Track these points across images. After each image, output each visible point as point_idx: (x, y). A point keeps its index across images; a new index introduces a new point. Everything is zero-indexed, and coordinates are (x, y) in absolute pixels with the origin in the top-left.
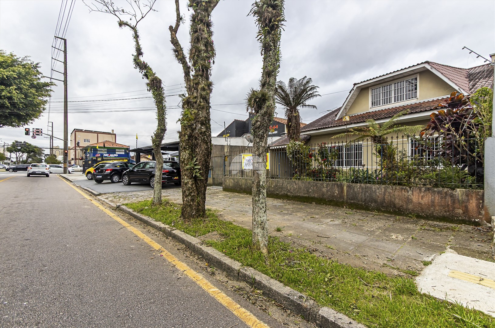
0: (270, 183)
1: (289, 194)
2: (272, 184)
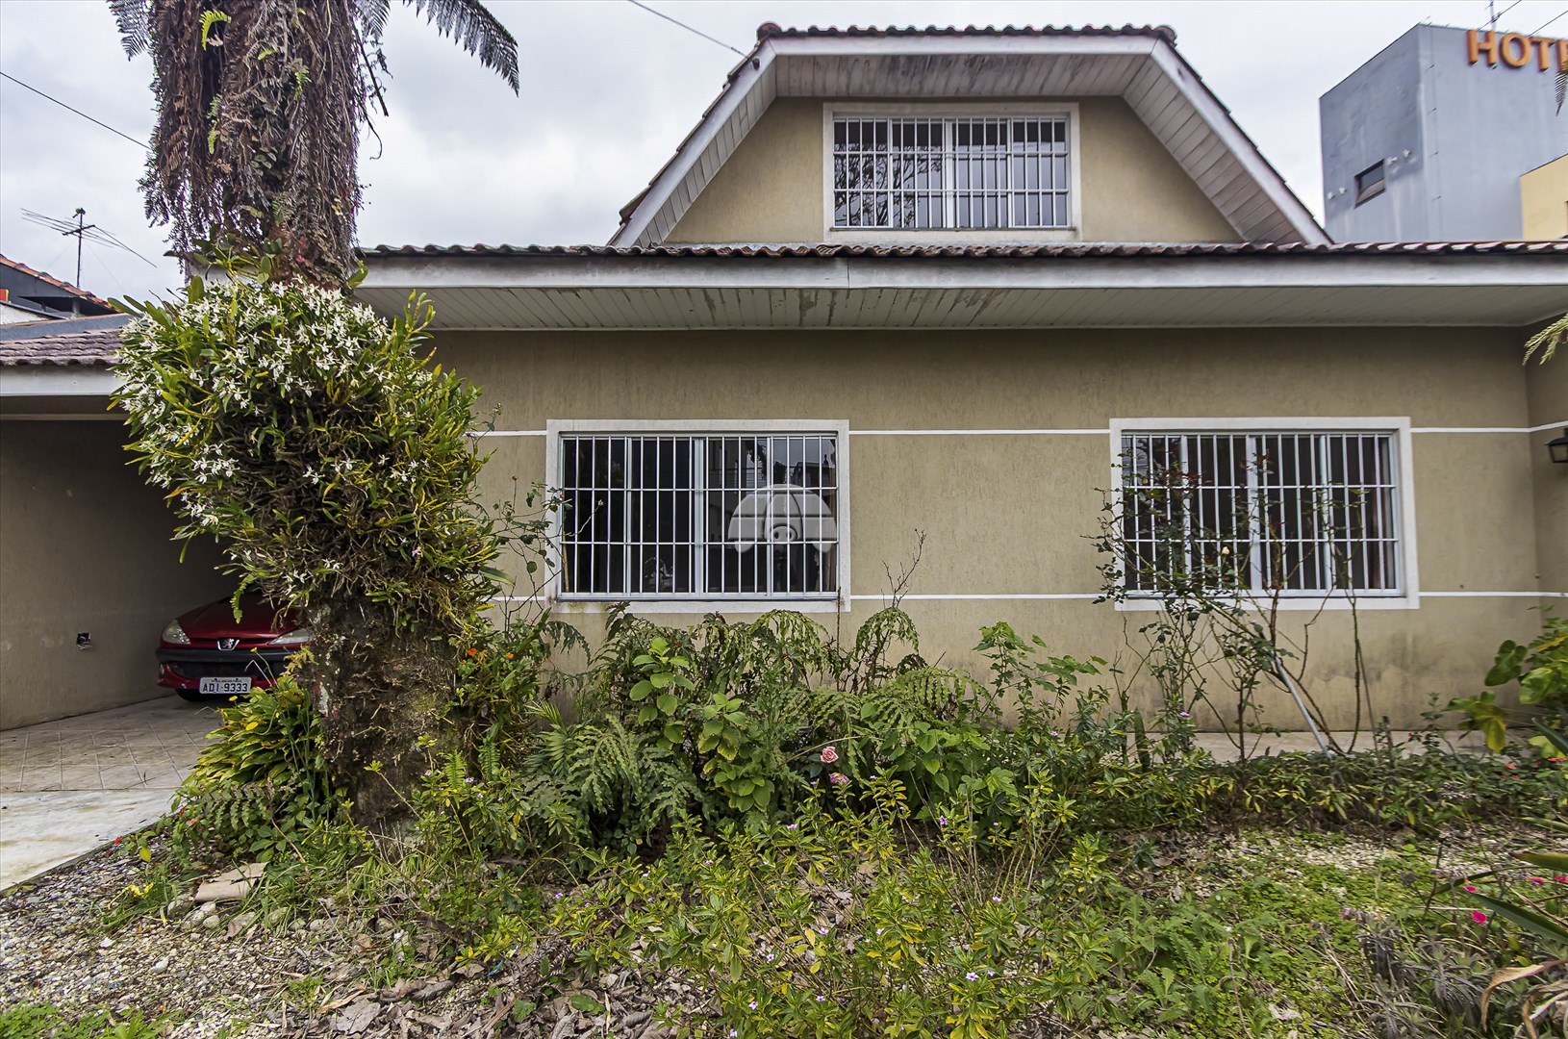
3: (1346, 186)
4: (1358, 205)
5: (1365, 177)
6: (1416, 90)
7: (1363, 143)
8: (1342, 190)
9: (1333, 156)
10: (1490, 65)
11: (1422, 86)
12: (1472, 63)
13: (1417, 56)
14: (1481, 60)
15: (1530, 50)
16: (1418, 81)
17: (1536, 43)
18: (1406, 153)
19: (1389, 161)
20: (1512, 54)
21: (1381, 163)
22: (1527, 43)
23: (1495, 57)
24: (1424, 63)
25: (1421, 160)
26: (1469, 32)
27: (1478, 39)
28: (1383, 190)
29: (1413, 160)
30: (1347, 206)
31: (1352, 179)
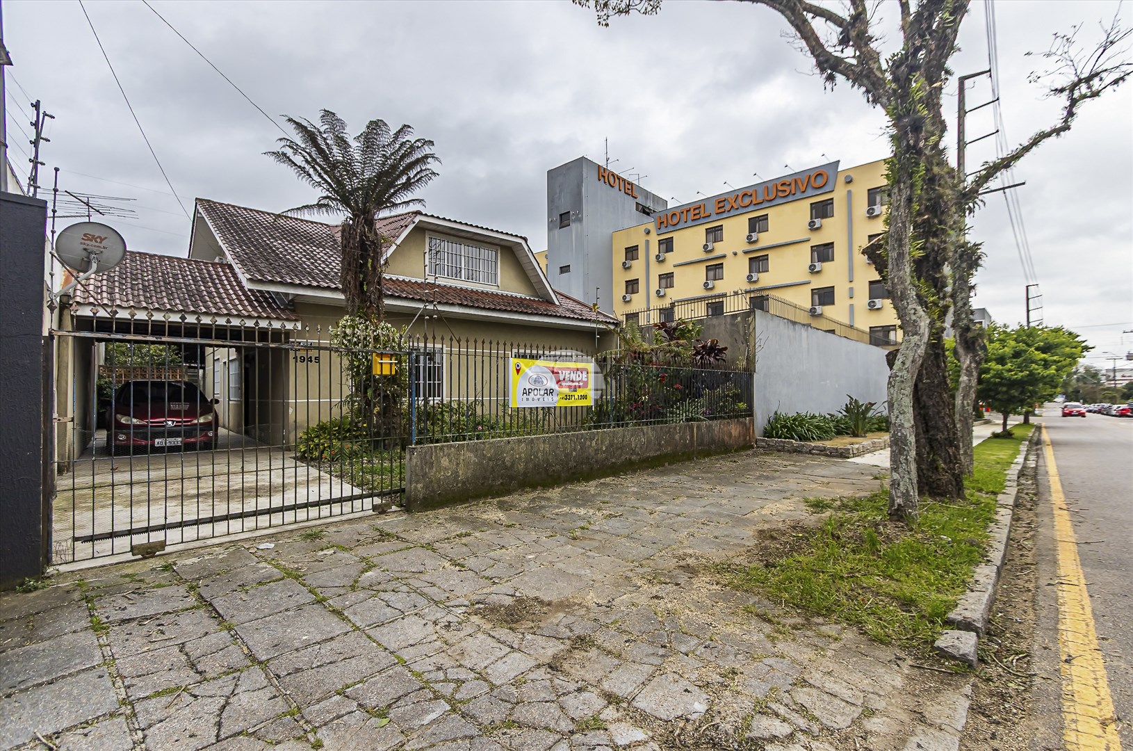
0: (598, 440)
1: (633, 457)
2: (602, 443)
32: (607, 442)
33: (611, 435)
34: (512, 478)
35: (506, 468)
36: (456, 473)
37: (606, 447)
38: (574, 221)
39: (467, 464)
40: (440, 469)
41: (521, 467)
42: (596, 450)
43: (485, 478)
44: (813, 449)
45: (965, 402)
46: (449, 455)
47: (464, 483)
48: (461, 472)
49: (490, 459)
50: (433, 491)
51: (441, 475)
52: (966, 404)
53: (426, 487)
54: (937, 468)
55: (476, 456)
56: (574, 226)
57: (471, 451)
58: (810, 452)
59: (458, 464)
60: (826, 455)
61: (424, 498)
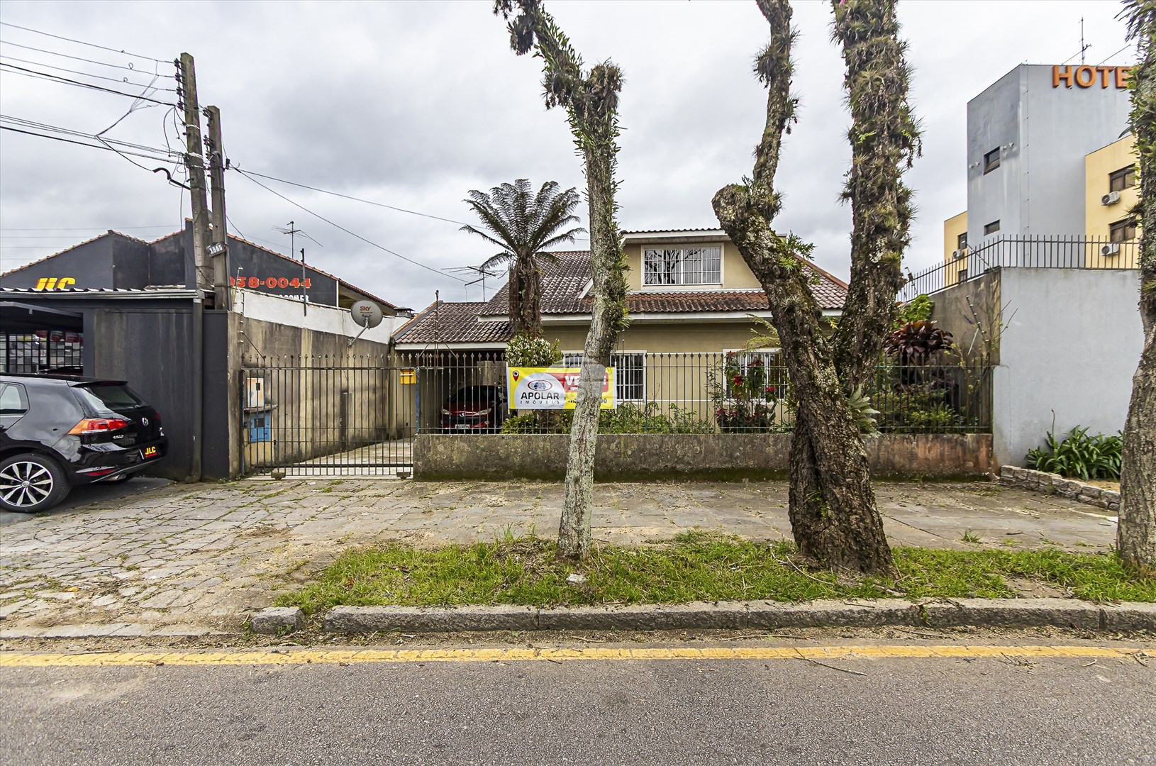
0: (619, 443)
1: (679, 466)
2: (626, 446)
3: (980, 159)
4: (985, 173)
5: (991, 156)
6: (1017, 105)
7: (989, 135)
8: (977, 164)
9: (974, 141)
10: (1068, 87)
11: (1021, 103)
12: (1055, 87)
13: (1019, 85)
14: (1062, 84)
15: (1097, 76)
16: (1019, 101)
17: (1100, 70)
18: (1011, 145)
19: (1001, 149)
20: (1084, 79)
21: (998, 148)
22: (1094, 71)
23: (1071, 81)
24: (1023, 89)
25: (1019, 148)
26: (1054, 67)
27: (1061, 71)
28: (999, 166)
29: (1015, 149)
30: (980, 174)
31: (983, 157)
32: (635, 447)
33: (642, 440)
34: (506, 468)
35: (500, 458)
36: (450, 458)
37: (633, 452)
38: (1008, 157)
39: (461, 451)
40: (436, 453)
41: (517, 460)
42: (616, 454)
43: (478, 464)
44: (1081, 493)
45: (1134, 419)
46: (444, 443)
47: (458, 466)
48: (455, 457)
49: (483, 450)
50: (431, 468)
51: (438, 457)
52: (1134, 425)
53: (425, 464)
54: (819, 515)
55: (469, 446)
56: (1005, 166)
57: (464, 441)
58: (1076, 497)
59: (452, 451)
60: (1101, 505)
61: (423, 472)
